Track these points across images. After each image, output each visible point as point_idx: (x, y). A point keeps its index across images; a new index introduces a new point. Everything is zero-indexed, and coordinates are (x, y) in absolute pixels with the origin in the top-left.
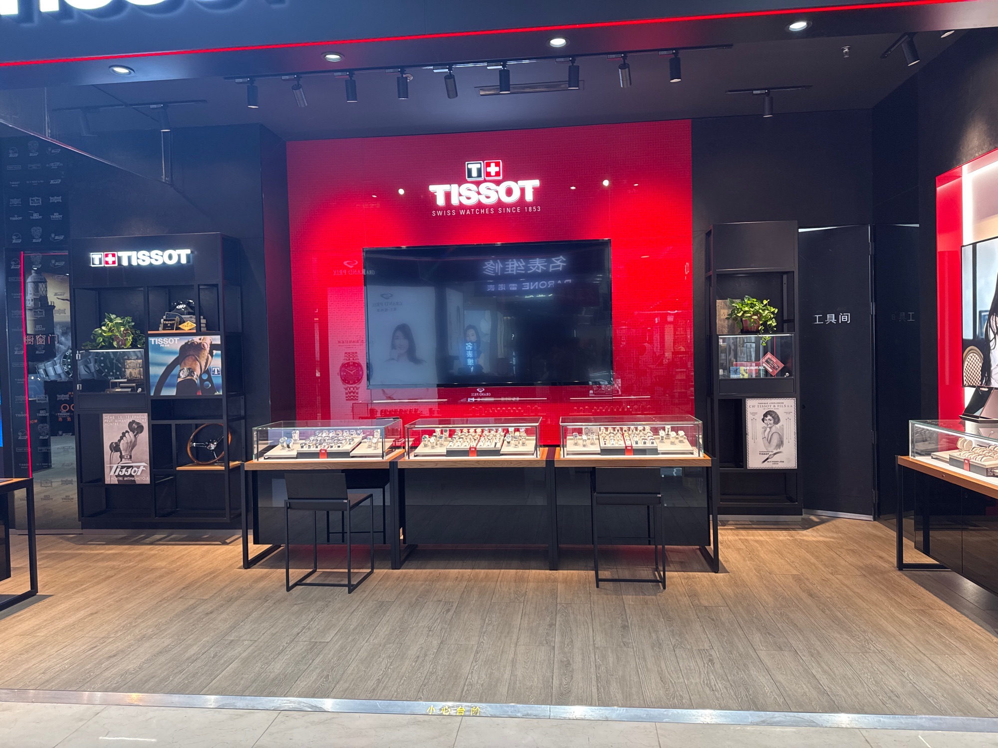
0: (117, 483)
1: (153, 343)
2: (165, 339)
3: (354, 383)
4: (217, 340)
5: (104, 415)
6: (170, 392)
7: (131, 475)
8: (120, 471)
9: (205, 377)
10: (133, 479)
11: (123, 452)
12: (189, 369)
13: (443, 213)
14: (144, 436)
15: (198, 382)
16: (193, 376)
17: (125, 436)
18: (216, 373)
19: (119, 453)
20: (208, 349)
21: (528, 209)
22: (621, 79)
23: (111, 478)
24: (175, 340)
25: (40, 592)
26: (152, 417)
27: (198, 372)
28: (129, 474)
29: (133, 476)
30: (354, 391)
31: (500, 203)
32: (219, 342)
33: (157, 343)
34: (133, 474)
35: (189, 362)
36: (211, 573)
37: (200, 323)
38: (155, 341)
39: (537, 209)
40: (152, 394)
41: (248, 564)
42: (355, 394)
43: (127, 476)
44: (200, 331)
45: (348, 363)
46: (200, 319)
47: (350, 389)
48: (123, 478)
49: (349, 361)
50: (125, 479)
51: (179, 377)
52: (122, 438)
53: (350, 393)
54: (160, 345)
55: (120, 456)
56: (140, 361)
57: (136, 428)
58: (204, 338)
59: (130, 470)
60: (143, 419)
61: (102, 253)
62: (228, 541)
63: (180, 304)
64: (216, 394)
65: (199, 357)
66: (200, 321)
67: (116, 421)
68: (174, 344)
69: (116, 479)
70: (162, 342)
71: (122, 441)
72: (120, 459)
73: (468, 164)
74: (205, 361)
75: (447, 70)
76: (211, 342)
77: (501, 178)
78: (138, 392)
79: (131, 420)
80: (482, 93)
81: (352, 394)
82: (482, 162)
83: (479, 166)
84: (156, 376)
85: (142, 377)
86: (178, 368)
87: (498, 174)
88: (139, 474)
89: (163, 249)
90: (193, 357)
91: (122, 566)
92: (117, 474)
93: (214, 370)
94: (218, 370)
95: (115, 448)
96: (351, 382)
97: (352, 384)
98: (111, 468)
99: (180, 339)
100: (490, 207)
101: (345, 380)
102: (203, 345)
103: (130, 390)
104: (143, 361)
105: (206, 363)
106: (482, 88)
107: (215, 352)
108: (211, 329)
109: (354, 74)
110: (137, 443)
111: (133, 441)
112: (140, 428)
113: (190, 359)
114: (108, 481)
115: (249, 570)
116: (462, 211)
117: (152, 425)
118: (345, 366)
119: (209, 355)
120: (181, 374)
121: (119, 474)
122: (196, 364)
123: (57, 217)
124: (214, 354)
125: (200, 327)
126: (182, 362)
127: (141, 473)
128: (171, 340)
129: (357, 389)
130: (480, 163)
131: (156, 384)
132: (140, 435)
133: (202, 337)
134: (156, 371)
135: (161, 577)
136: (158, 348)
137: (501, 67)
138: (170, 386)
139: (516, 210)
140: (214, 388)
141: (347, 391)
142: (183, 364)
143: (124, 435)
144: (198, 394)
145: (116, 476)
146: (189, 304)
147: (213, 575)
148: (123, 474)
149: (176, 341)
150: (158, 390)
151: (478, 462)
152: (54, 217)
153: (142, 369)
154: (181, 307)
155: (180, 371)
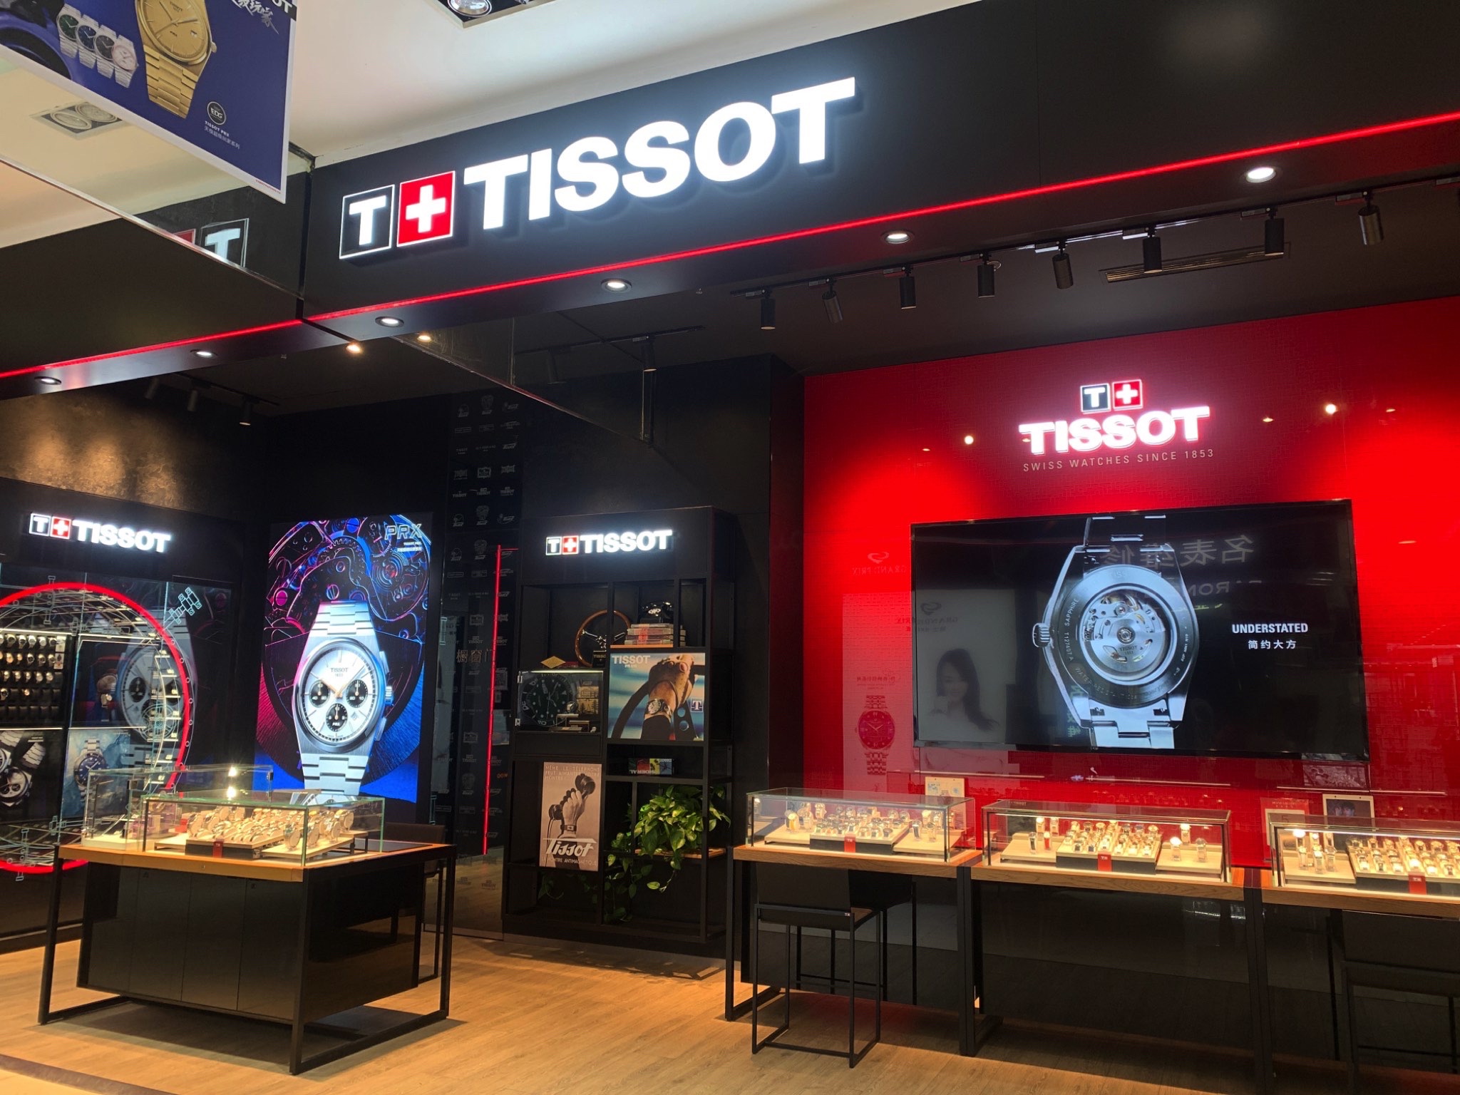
0: (554, 866)
1: (615, 662)
2: (632, 656)
3: (880, 746)
4: (700, 659)
5: (546, 764)
6: (633, 734)
7: (573, 857)
8: (560, 848)
9: (682, 714)
10: (576, 862)
11: (565, 820)
12: (661, 701)
13: (1041, 466)
14: (595, 799)
15: (671, 720)
16: (665, 712)
17: (570, 796)
18: (697, 708)
19: (560, 821)
20: (687, 672)
21: (1190, 454)
22: (1363, 231)
23: (547, 858)
24: (644, 658)
25: (452, 1015)
26: (607, 771)
27: (672, 706)
28: (571, 854)
29: (576, 858)
30: (879, 759)
31: (1139, 446)
32: (703, 663)
33: (620, 663)
34: (576, 854)
35: (661, 690)
36: (678, 1020)
37: (679, 636)
38: (618, 659)
39: (1207, 453)
40: (610, 736)
41: (733, 1013)
42: (881, 764)
43: (569, 857)
44: (679, 645)
45: (870, 713)
46: (679, 630)
47: (873, 756)
48: (563, 860)
49: (873, 710)
50: (566, 861)
51: (647, 712)
52: (565, 799)
53: (873, 763)
54: (624, 665)
55: (561, 826)
56: (596, 688)
57: (584, 785)
58: (683, 656)
59: (572, 848)
60: (594, 772)
61: (561, 538)
62: (701, 974)
63: (653, 608)
64: (695, 739)
65: (675, 683)
66: (679, 633)
67: (560, 773)
68: (642, 664)
69: (554, 860)
70: (628, 661)
71: (566, 804)
72: (561, 831)
73: (1083, 389)
74: (683, 690)
75: (1056, 248)
76: (693, 662)
77: (1141, 406)
78: (591, 731)
79: (579, 774)
80: (1111, 278)
81: (876, 764)
82: (1108, 384)
83: (1102, 390)
84: (616, 710)
85: (597, 711)
86: (646, 699)
87: (1135, 401)
88: (584, 855)
89: (637, 531)
90: (668, 684)
91: (555, 992)
92: (555, 852)
93: (695, 703)
94: (699, 704)
95: (556, 813)
96: (875, 744)
97: (876, 748)
98: (548, 843)
99: (652, 657)
100: (1121, 452)
101: (868, 740)
102: (682, 666)
103: (580, 729)
104: (600, 689)
105: (685, 693)
106: (1112, 271)
107: (697, 677)
108: (692, 645)
109: (912, 269)
110: (586, 808)
111: (580, 804)
112: (591, 786)
113: (663, 686)
114: (542, 863)
115: (733, 1023)
116: (1074, 461)
117: (607, 782)
118: (866, 718)
119: (689, 681)
120: (649, 708)
121: (557, 853)
122: (671, 695)
123: (508, 491)
124: (696, 680)
125: (679, 641)
126: (652, 691)
127: (587, 854)
128: (640, 658)
129: (885, 756)
130: (1105, 386)
131: (616, 722)
132: (590, 796)
133: (681, 655)
134: (617, 703)
135: (608, 1015)
136: (622, 669)
137: (1146, 235)
138: (635, 725)
139: (1169, 456)
140: (693, 731)
141: (869, 759)
142: (653, 693)
143: (569, 794)
144: (671, 739)
145: (554, 855)
146: (664, 608)
147: (681, 1024)
148: (563, 854)
149: (646, 659)
150: (619, 730)
151: (1113, 880)
152: (505, 492)
153: (597, 700)
154: (653, 611)
155: (649, 703)
